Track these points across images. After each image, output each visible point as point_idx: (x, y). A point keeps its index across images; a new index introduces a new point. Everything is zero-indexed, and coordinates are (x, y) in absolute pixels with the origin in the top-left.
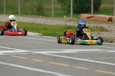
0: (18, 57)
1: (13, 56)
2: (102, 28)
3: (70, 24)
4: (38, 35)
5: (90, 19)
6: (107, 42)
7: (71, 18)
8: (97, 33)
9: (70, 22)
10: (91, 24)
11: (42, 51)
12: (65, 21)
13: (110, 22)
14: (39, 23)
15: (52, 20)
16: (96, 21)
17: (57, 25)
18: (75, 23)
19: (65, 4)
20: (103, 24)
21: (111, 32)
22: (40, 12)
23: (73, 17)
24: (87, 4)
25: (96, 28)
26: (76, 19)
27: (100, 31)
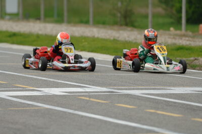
0: (91, 99)
1: (83, 98)
3: (181, 41)
7: (183, 32)
9: (181, 39)
11: (134, 89)
12: (172, 37)
14: (127, 39)
18: (190, 41)
19: (173, 6)
22: (128, 20)
23: (186, 30)
26: (190, 33)
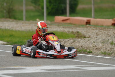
2: (79, 33)
4: (1, 44)
5: (65, 22)
6: (84, 52)
8: (72, 41)
10: (66, 28)
13: (88, 25)
14: (6, 28)
15: (23, 23)
16: (72, 24)
17: (26, 30)
20: (80, 29)
21: (89, 38)
22: (10, 14)
23: (47, 20)
24: (63, 5)
25: (71, 34)
26: (49, 22)
27: (76, 37)
